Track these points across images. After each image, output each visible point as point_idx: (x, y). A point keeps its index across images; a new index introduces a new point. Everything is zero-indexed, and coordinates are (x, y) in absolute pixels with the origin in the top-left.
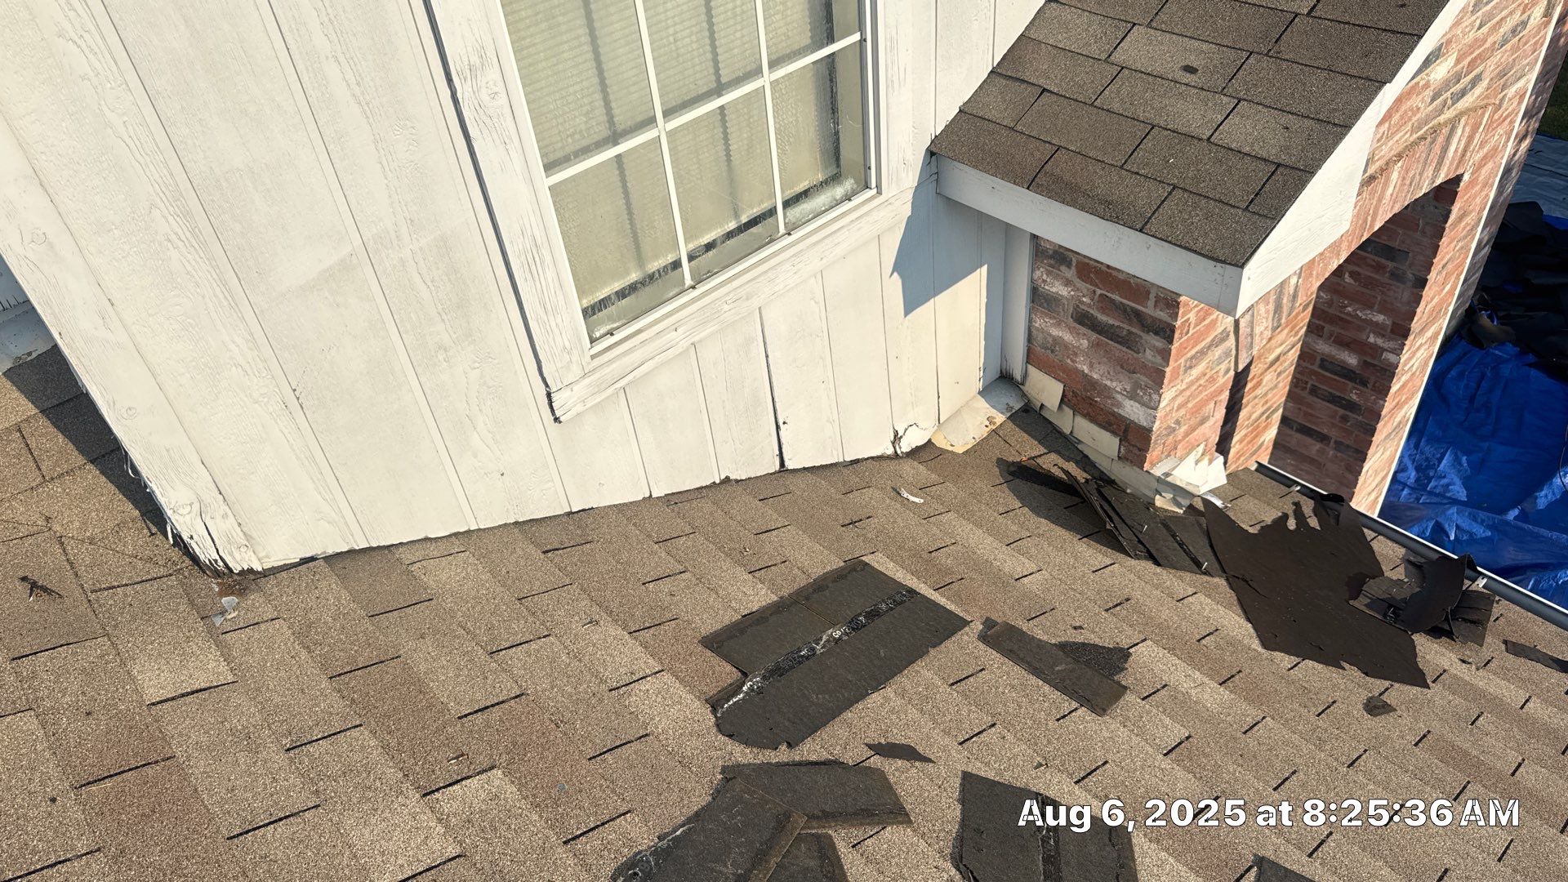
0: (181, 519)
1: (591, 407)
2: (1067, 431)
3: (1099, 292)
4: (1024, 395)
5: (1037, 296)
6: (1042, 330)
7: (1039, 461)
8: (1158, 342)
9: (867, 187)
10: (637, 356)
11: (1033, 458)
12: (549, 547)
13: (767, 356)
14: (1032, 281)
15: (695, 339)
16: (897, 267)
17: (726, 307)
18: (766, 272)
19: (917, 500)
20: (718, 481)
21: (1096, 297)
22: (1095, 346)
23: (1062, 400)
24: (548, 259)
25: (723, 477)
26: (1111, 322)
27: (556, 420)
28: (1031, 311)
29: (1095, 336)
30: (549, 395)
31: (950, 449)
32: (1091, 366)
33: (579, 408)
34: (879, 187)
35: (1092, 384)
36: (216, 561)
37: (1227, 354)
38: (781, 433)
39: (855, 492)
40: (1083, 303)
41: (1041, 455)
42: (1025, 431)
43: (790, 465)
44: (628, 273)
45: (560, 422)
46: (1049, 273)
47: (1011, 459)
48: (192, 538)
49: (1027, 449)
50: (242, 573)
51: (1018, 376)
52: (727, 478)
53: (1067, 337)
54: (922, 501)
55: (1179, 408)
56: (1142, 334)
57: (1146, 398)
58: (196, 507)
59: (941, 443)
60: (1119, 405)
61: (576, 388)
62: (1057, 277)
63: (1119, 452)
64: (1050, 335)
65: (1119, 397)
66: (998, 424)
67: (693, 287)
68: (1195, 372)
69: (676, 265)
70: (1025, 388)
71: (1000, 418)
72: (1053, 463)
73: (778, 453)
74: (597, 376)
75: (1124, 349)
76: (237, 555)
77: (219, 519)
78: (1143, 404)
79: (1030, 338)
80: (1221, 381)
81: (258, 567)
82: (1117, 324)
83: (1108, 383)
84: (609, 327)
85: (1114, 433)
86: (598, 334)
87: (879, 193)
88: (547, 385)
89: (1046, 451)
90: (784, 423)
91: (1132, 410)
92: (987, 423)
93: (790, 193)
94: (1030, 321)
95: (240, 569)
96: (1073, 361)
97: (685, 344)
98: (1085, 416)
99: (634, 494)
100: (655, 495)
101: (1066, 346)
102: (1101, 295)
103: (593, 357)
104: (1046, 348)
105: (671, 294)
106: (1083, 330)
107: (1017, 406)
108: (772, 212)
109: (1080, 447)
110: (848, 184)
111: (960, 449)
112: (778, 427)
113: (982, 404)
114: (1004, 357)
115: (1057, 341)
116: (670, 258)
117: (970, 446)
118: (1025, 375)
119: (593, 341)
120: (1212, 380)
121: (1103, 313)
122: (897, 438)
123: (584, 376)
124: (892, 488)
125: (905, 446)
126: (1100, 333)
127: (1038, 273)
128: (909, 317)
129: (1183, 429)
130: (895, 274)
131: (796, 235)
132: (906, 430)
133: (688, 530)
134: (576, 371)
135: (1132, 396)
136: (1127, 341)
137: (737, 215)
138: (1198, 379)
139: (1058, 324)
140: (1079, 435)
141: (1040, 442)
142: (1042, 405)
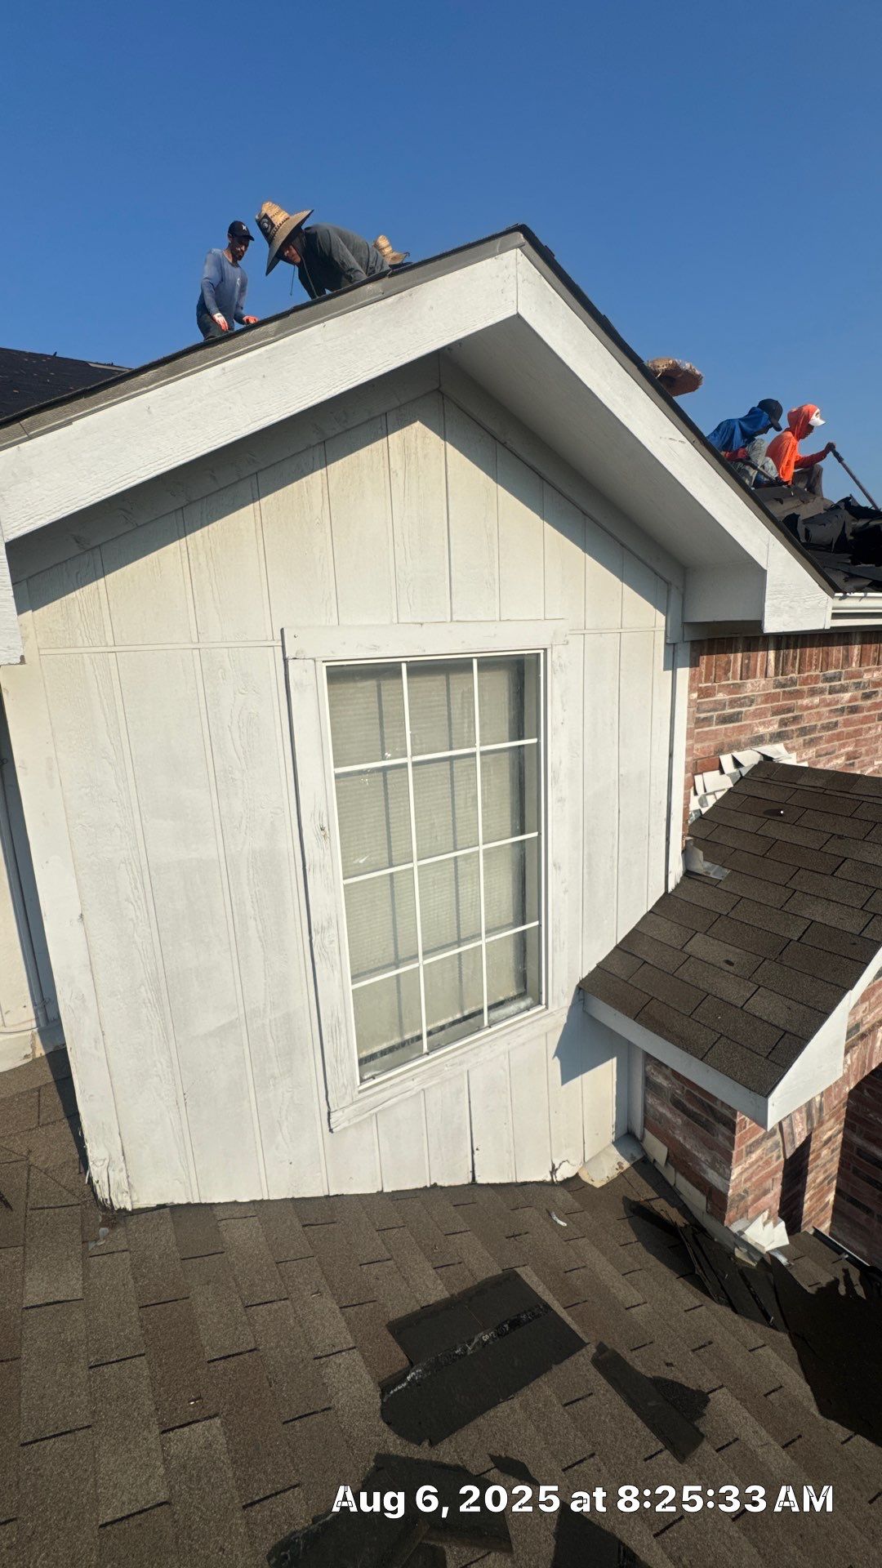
0: (96, 1169)
1: (355, 1124)
2: (672, 1184)
3: (686, 1088)
4: (643, 1150)
5: (648, 1081)
6: (652, 1106)
7: (652, 1203)
8: (726, 1131)
9: (540, 1003)
10: (387, 1094)
11: (647, 1200)
12: (307, 1222)
13: (470, 1102)
14: (645, 1072)
15: (425, 1087)
16: (557, 1054)
17: (446, 1069)
18: (474, 1049)
19: (562, 1223)
20: (428, 1186)
21: (685, 1091)
22: (686, 1124)
23: (667, 1159)
24: (344, 1030)
25: (432, 1183)
26: (695, 1110)
27: (331, 1130)
28: (645, 1092)
29: (685, 1118)
30: (329, 1113)
31: (591, 1183)
32: (685, 1138)
33: (346, 1124)
34: (547, 1004)
35: (687, 1152)
36: (106, 1200)
37: (776, 1145)
38: (475, 1156)
39: (520, 1210)
40: (676, 1093)
41: (653, 1199)
42: (643, 1178)
43: (479, 1180)
44: (392, 1039)
45: (332, 1132)
46: (655, 1069)
47: (632, 1198)
48: (98, 1182)
49: (644, 1192)
50: (120, 1210)
51: (638, 1134)
52: (435, 1184)
53: (669, 1115)
54: (566, 1225)
55: (746, 1181)
56: (716, 1123)
57: (721, 1170)
58: (107, 1162)
59: (585, 1177)
60: (705, 1172)
61: (346, 1110)
62: (659, 1073)
63: (707, 1207)
64: (658, 1111)
65: (704, 1166)
66: (625, 1168)
67: (428, 1054)
68: (754, 1156)
69: (419, 1038)
70: (644, 1144)
71: (626, 1165)
72: (661, 1206)
73: (471, 1169)
74: (360, 1104)
75: (705, 1131)
76: (120, 1198)
77: (117, 1171)
78: (720, 1174)
79: (645, 1110)
80: (775, 1164)
81: (129, 1208)
82: (699, 1112)
83: (697, 1154)
84: (373, 1073)
85: (702, 1191)
86: (366, 1077)
87: (547, 1008)
88: (329, 1107)
89: (657, 1196)
90: (477, 1149)
91: (712, 1177)
92: (617, 1167)
93: (493, 1002)
94: (645, 1099)
95: (118, 1207)
96: (673, 1132)
97: (419, 1089)
98: (683, 1174)
99: (369, 1188)
100: (385, 1191)
101: (668, 1121)
102: (688, 1091)
103: (360, 1092)
104: (656, 1119)
105: (414, 1056)
106: (678, 1112)
107: (639, 1157)
108: (481, 1012)
109: (681, 1196)
110: (529, 1001)
111: (598, 1185)
112: (473, 1152)
113: (614, 1151)
114: (629, 1119)
115: (661, 1114)
116: (417, 1033)
117: (604, 1183)
118: (643, 1135)
119: (362, 1081)
120: (768, 1163)
121: (690, 1103)
122: (554, 1171)
123: (352, 1104)
124: (547, 1210)
125: (560, 1176)
126: (689, 1116)
127: (648, 1068)
128: (566, 1085)
129: (750, 1198)
130: (556, 1058)
131: (494, 1028)
132: (560, 1164)
133: (400, 1223)
134: (348, 1099)
135: (713, 1167)
136: (706, 1126)
137: (462, 1011)
138: (757, 1161)
139: (663, 1104)
140: (682, 1189)
141: (653, 1188)
142: (655, 1160)
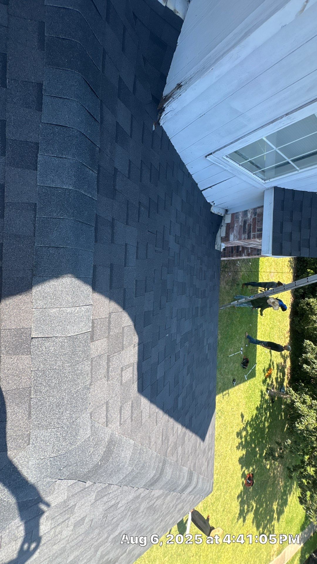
2: (222, 226)
5: (245, 213)
6: (239, 215)
8: (246, 237)
9: (265, 181)
22: (241, 226)
23: (227, 223)
25: (197, 183)
26: (247, 227)
30: (211, 154)
32: (237, 227)
33: (210, 159)
35: (233, 228)
38: (209, 188)
43: (203, 192)
45: (205, 157)
46: (251, 212)
50: (160, 123)
61: (214, 157)
65: (233, 234)
67: (240, 165)
70: (226, 215)
75: (242, 231)
77: (171, 114)
79: (237, 213)
83: (235, 231)
84: (230, 157)
88: (214, 153)
90: (212, 187)
91: (232, 237)
92: (218, 213)
94: (240, 212)
96: (236, 223)
98: (226, 228)
101: (238, 221)
103: (223, 158)
104: (236, 217)
105: (238, 162)
110: (265, 178)
113: (222, 210)
114: (231, 209)
117: (213, 213)
118: (229, 215)
123: (217, 157)
126: (244, 226)
139: (242, 217)
142: (225, 220)
